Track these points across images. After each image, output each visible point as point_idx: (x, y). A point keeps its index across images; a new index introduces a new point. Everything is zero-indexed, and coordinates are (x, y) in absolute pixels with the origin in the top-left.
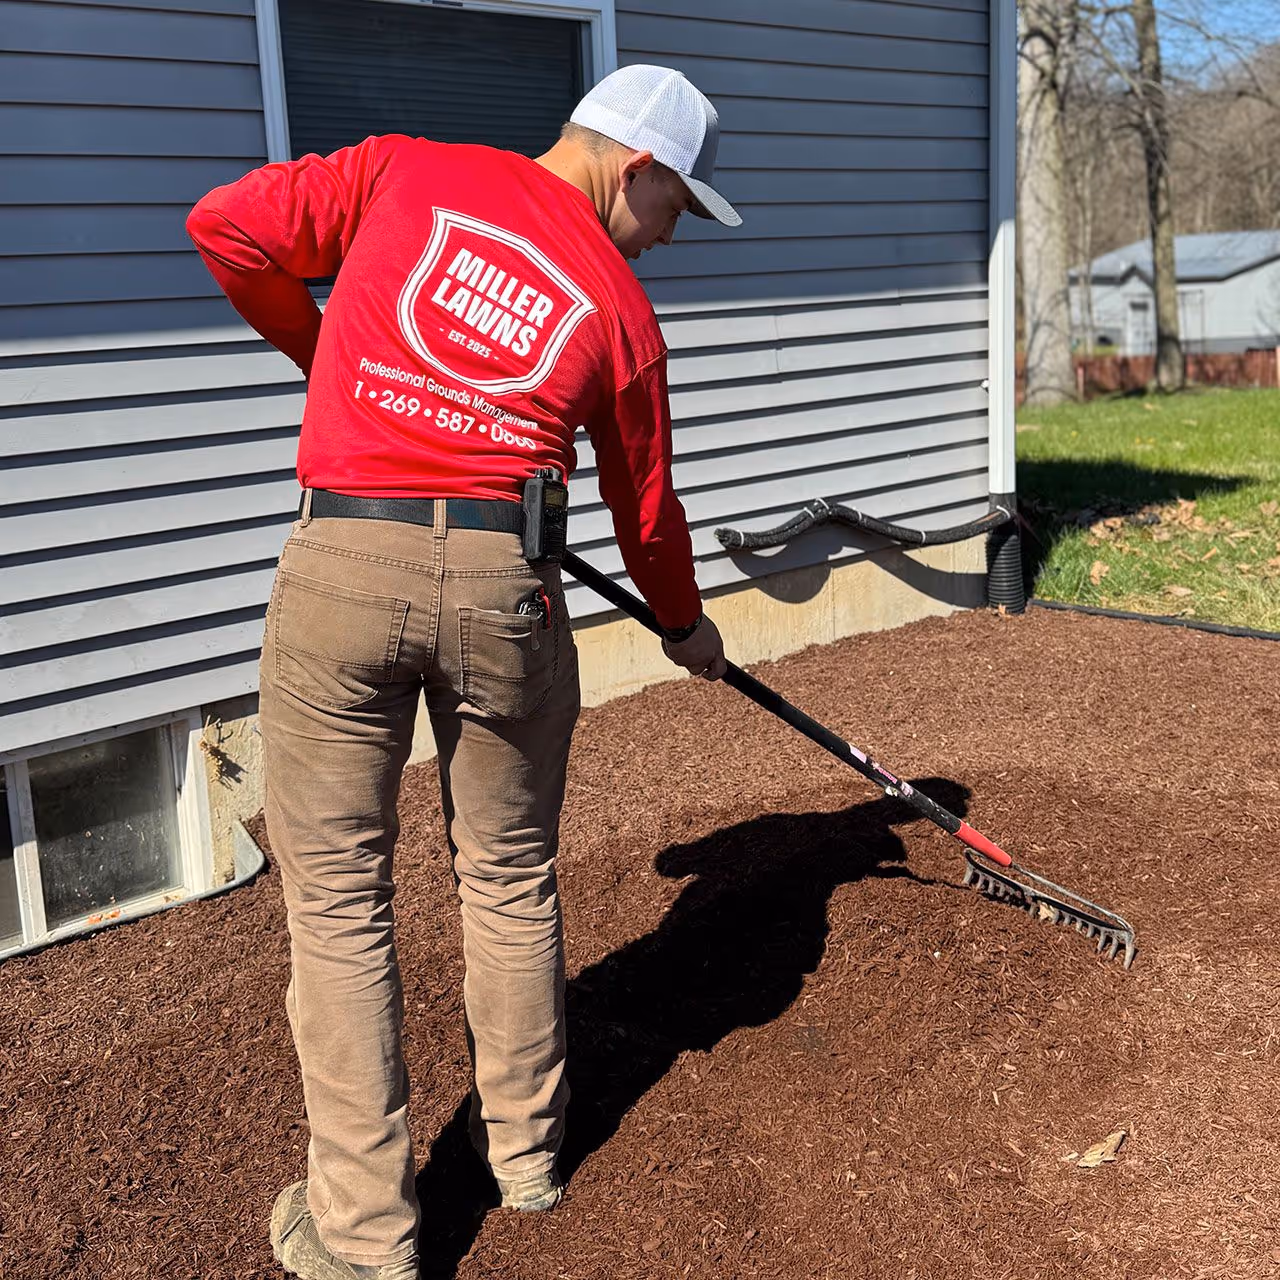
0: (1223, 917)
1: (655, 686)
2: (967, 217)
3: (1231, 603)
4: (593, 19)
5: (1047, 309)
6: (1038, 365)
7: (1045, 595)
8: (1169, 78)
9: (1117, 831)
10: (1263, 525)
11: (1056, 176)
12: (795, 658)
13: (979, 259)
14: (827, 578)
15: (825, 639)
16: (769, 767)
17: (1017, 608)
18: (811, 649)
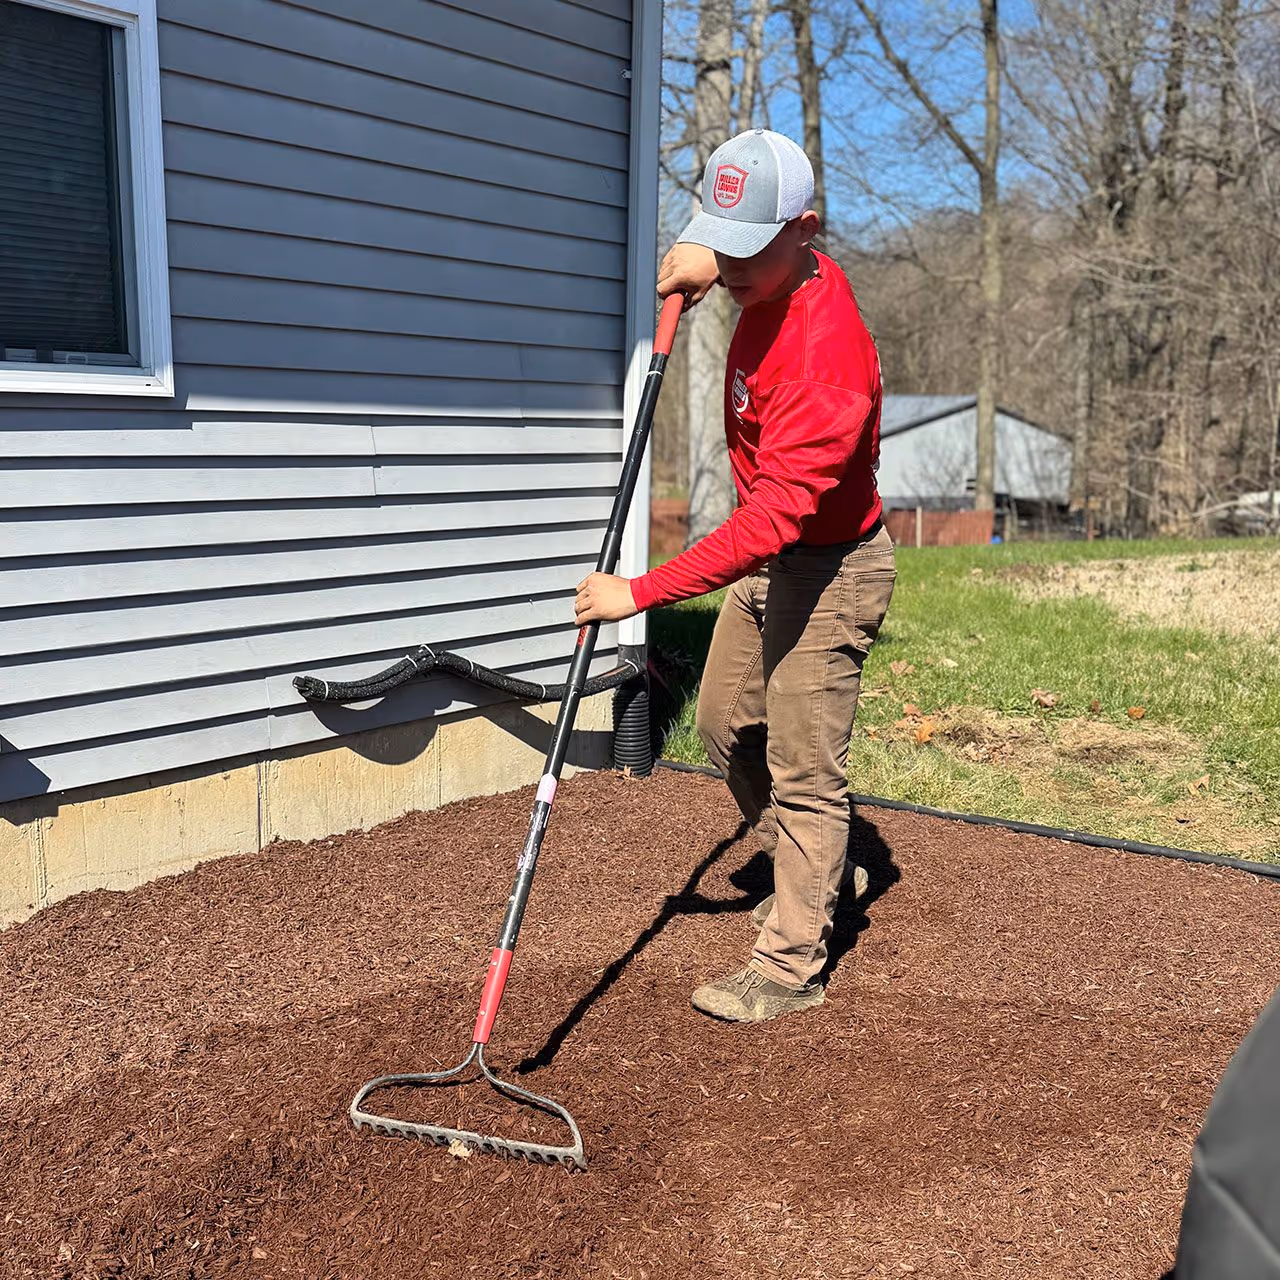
0: (822, 1146)
1: (211, 864)
2: (599, 332)
3: (855, 767)
4: (128, 25)
5: (710, 458)
6: (699, 513)
7: (673, 755)
8: (833, 234)
9: (716, 1038)
10: (893, 684)
11: (723, 322)
12: (392, 827)
13: (613, 382)
14: (433, 736)
15: (428, 804)
16: (332, 966)
17: (643, 770)
18: (411, 816)
